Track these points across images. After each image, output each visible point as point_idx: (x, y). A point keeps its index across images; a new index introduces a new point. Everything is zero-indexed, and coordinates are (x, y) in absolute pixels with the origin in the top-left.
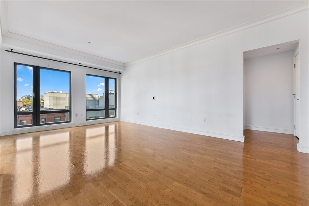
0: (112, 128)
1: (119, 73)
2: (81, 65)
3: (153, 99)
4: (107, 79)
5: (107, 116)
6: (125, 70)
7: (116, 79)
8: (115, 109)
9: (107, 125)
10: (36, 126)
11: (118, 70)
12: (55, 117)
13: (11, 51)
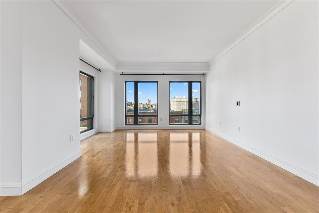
0: (196, 136)
1: (204, 75)
2: (164, 74)
3: (237, 104)
4: (190, 83)
5: (191, 123)
6: (209, 70)
7: (200, 82)
8: (200, 116)
9: (190, 132)
10: (136, 125)
11: (201, 72)
12: (175, 118)
13: (123, 74)
